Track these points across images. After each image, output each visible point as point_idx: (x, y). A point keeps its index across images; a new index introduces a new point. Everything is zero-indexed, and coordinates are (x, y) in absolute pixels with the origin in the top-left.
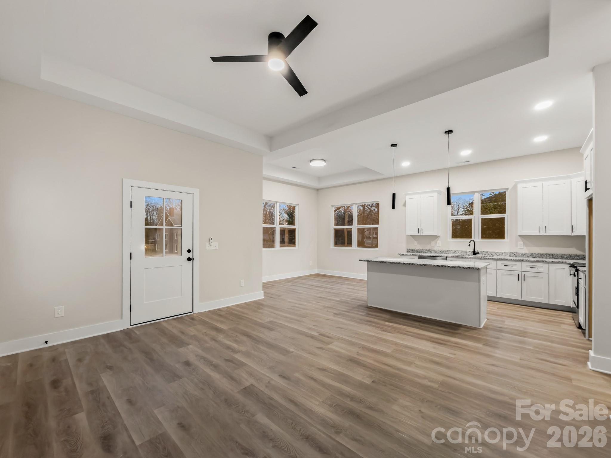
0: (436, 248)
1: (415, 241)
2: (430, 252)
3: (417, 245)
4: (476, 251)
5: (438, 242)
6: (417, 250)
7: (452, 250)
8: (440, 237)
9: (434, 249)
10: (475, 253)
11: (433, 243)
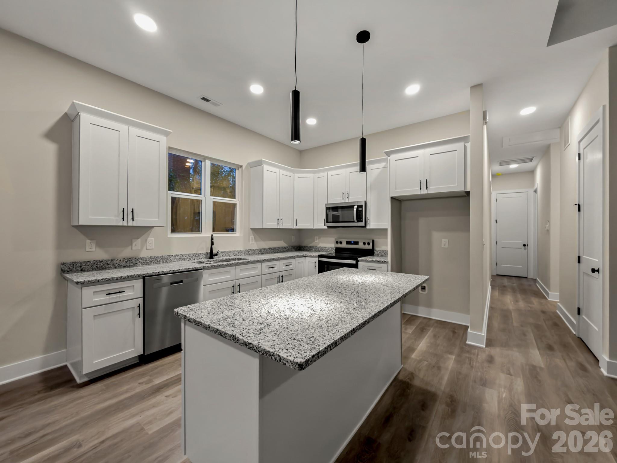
0: (144, 254)
1: (88, 241)
2: (131, 264)
3: (94, 249)
4: (215, 252)
5: (149, 239)
6: (95, 262)
7: (178, 254)
8: (154, 230)
9: (141, 256)
10: (212, 255)
11: (137, 244)
